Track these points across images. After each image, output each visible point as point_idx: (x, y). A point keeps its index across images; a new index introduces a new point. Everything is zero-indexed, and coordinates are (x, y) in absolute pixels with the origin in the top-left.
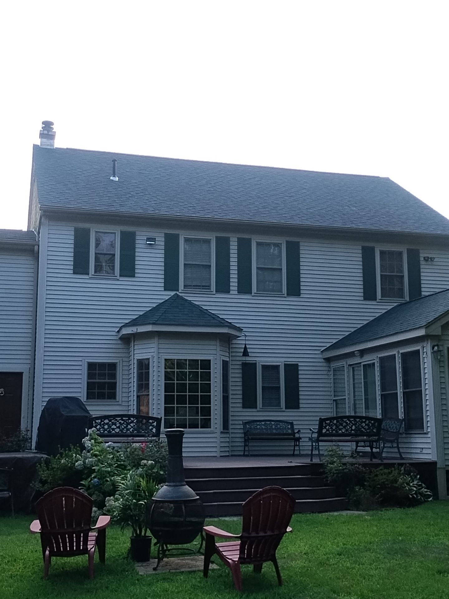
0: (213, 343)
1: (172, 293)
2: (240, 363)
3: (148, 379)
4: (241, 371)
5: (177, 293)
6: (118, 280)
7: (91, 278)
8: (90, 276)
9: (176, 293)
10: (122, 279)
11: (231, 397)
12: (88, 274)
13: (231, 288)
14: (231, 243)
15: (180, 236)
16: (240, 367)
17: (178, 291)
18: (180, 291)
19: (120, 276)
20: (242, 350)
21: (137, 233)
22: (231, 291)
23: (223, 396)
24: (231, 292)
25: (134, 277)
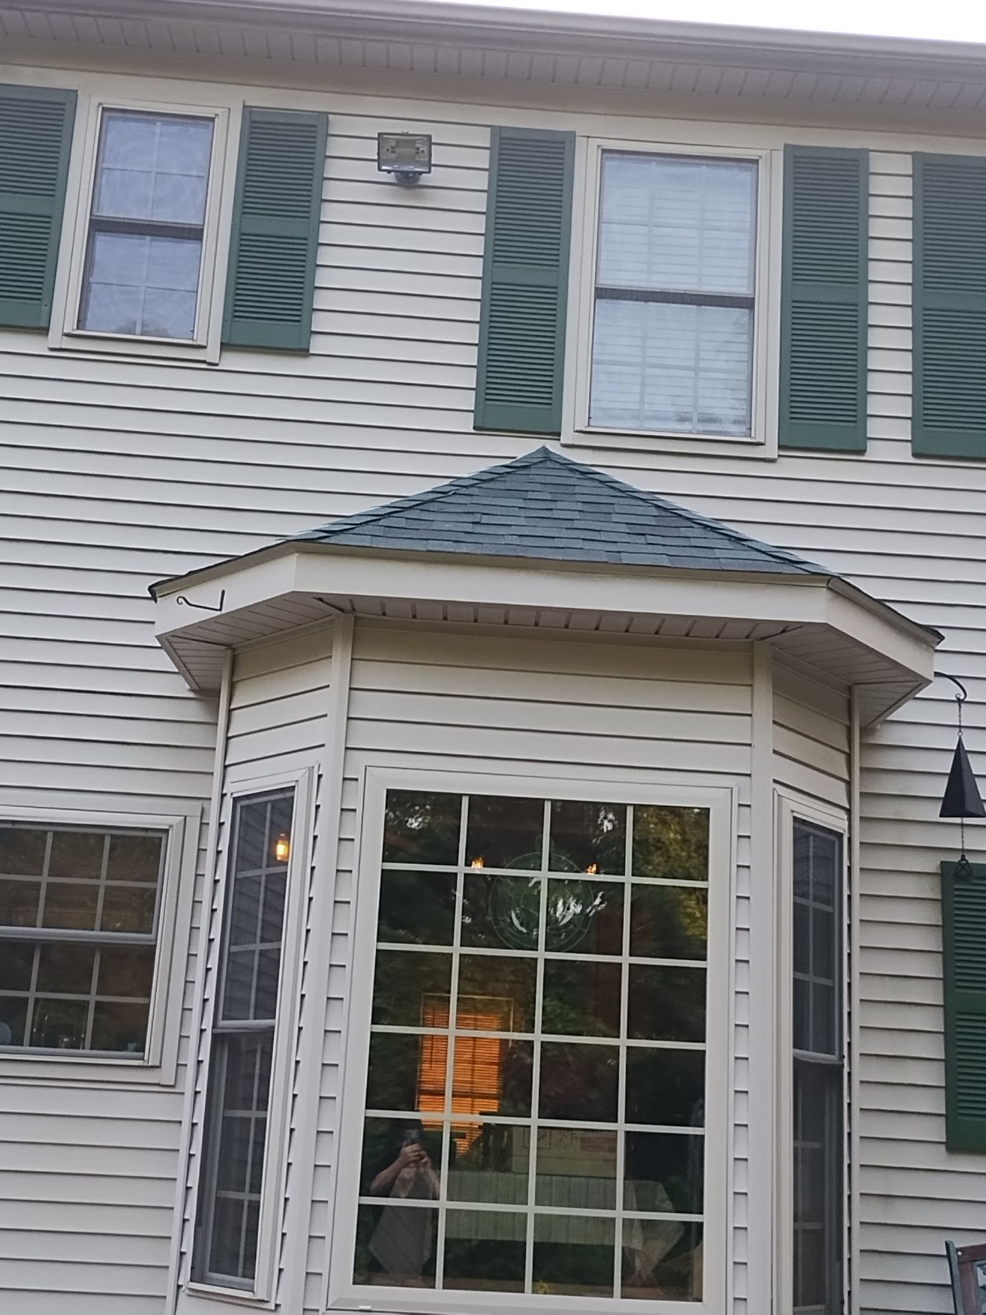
0: (735, 699)
1: (521, 448)
2: (930, 864)
3: (274, 930)
4: (932, 915)
5: (553, 446)
6: (212, 367)
7: (58, 353)
8: (55, 339)
9: (544, 449)
10: (234, 361)
11: (860, 1071)
12: (44, 331)
13: (874, 428)
14: (877, 185)
15: (580, 143)
16: (930, 889)
17: (556, 435)
18: (567, 436)
19: (225, 346)
20: (939, 788)
21: (337, 125)
22: (870, 444)
23: (798, 1064)
24: (874, 451)
25: (304, 352)
